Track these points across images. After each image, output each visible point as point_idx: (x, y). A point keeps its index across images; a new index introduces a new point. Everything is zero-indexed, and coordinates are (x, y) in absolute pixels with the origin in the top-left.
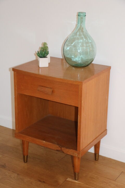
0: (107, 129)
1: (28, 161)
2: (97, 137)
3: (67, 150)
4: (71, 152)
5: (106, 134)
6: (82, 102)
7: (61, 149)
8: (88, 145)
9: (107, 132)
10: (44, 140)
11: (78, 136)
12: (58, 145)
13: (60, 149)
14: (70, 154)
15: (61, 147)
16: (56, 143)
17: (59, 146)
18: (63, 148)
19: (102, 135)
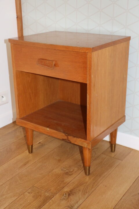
0: (125, 115)
1: (33, 151)
2: (113, 125)
3: (75, 139)
4: (79, 141)
5: (124, 121)
6: (92, 76)
7: (68, 138)
8: (101, 134)
9: (125, 119)
10: (48, 127)
11: (88, 122)
12: (64, 133)
13: (65, 138)
14: (78, 144)
15: (67, 136)
16: (62, 130)
17: (65, 135)
18: (69, 137)
19: (119, 122)
